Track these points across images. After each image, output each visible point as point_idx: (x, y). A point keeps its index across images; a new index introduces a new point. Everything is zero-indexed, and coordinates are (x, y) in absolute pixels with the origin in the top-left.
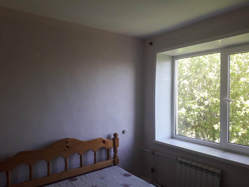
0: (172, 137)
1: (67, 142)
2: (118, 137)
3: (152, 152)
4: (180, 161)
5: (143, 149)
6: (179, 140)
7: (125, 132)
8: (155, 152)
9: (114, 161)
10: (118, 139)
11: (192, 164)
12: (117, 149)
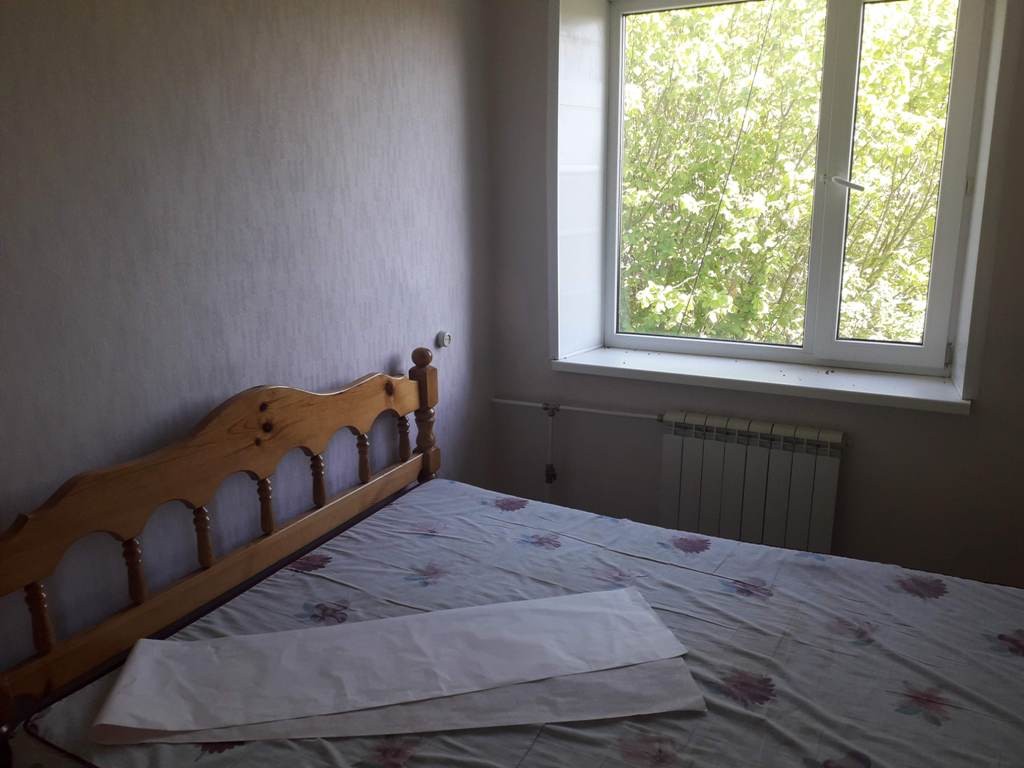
0: (605, 345)
1: (263, 407)
2: (431, 364)
3: (546, 409)
4: (678, 425)
5: (497, 400)
6: (635, 350)
7: (446, 343)
8: (561, 407)
9: (425, 461)
10: (434, 370)
11: (729, 427)
12: (432, 411)
